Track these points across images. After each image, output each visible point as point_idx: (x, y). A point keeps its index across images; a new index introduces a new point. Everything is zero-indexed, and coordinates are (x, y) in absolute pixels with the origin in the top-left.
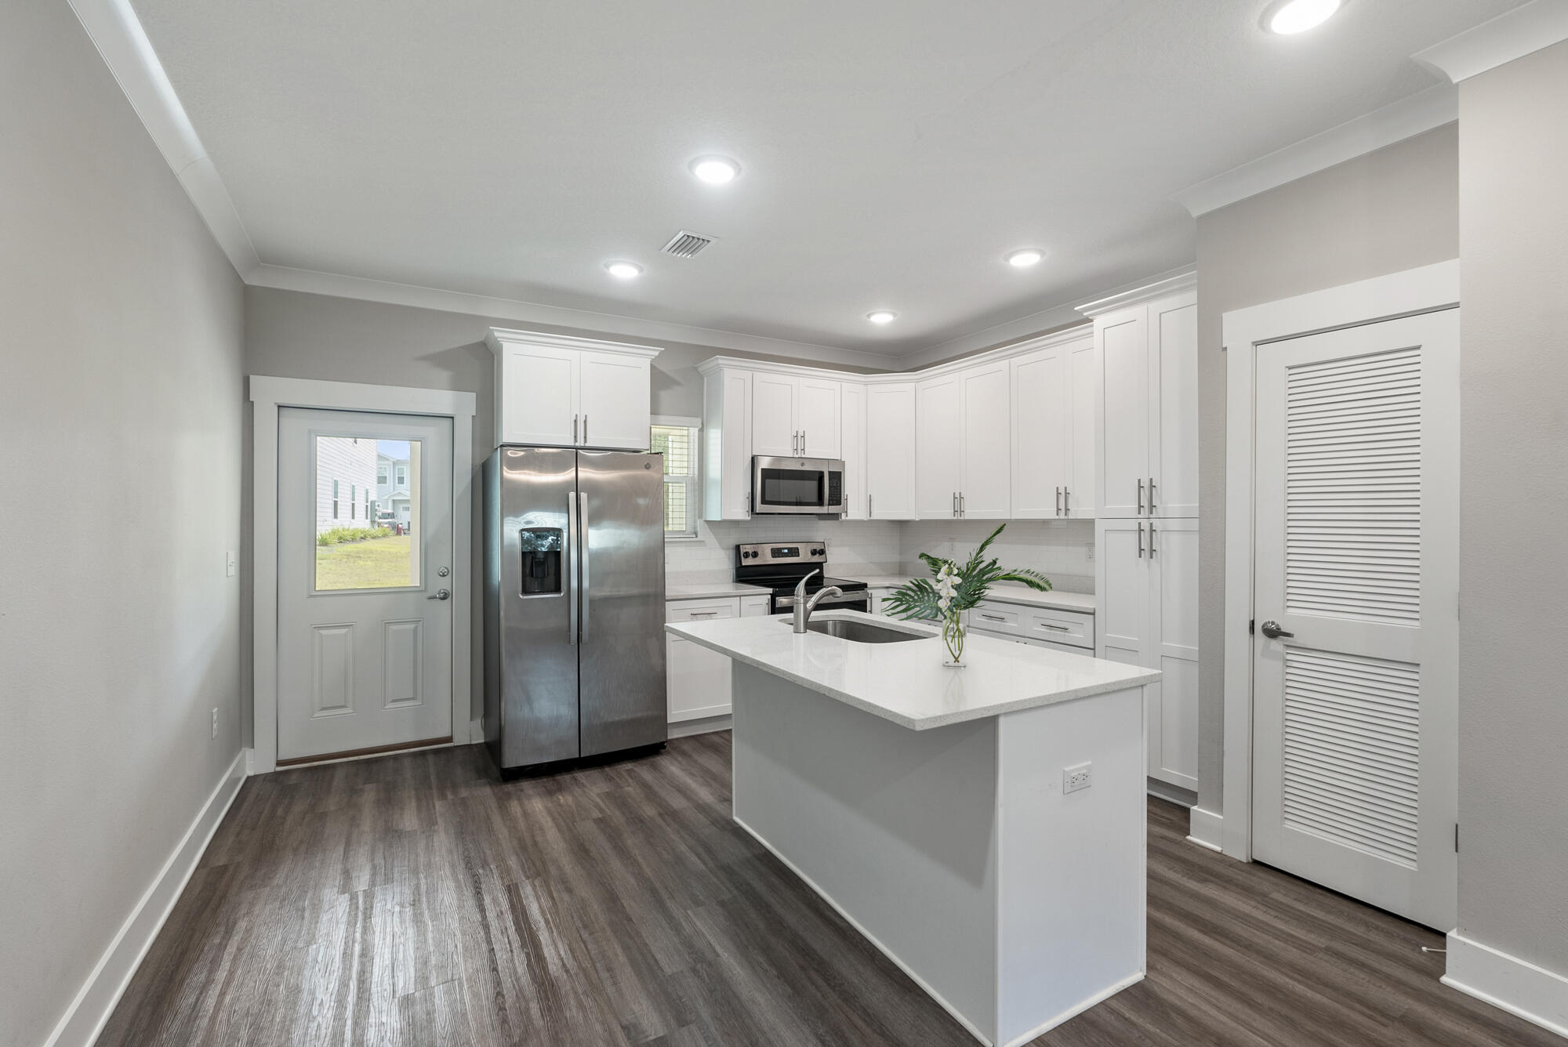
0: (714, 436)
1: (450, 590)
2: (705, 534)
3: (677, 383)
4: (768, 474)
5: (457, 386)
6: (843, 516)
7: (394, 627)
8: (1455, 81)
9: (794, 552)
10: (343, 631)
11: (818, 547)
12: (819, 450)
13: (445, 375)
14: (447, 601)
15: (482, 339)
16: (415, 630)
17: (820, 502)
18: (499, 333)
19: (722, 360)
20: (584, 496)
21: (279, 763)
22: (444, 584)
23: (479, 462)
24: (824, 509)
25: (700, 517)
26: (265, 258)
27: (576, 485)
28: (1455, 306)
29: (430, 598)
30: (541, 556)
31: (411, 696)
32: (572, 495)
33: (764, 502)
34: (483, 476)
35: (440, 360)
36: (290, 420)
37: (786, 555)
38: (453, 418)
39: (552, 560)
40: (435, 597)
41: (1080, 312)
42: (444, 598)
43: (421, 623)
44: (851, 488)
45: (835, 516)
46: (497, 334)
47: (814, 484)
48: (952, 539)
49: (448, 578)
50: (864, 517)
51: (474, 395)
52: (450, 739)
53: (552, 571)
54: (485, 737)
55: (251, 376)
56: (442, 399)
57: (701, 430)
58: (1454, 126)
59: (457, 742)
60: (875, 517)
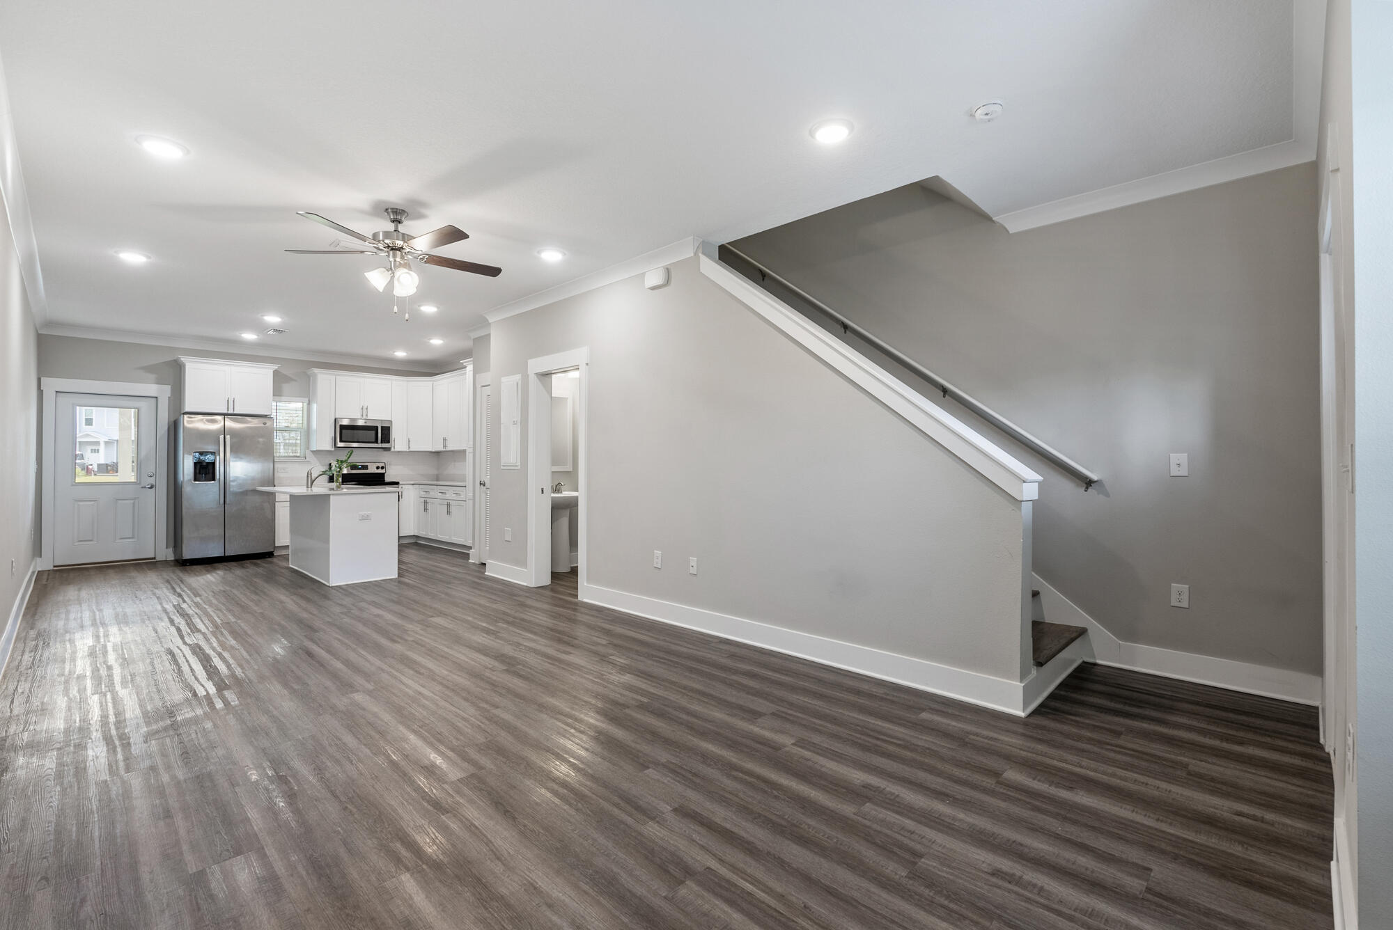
0: (314, 407)
1: (154, 484)
2: (310, 457)
3: (291, 380)
4: (342, 427)
5: (159, 382)
6: (392, 449)
7: (120, 502)
8: (490, 322)
9: (365, 467)
10: (92, 503)
11: (380, 465)
12: (376, 415)
13: (152, 376)
14: (153, 489)
15: (175, 358)
16: (134, 504)
17: (376, 442)
18: (183, 359)
19: (316, 370)
20: (228, 437)
21: (55, 566)
22: (152, 481)
23: (172, 420)
24: (380, 445)
25: (308, 448)
26: (50, 324)
27: (224, 431)
28: (489, 385)
29: (142, 487)
30: (205, 464)
31: (131, 536)
32: (222, 437)
33: (341, 441)
34: (174, 427)
35: (149, 369)
36: (61, 398)
37: (360, 469)
38: (157, 398)
39: (210, 467)
40: (145, 487)
41: (462, 363)
42: (151, 487)
43: (137, 501)
44: (395, 434)
45: (389, 449)
46: (182, 359)
47: (373, 432)
48: (455, 461)
49: (153, 478)
50: (405, 449)
51: (170, 386)
52: (154, 558)
53: (211, 471)
54: (175, 556)
55: (42, 378)
56: (152, 389)
57: (309, 404)
58: (490, 334)
59: (158, 559)
60: (411, 450)
